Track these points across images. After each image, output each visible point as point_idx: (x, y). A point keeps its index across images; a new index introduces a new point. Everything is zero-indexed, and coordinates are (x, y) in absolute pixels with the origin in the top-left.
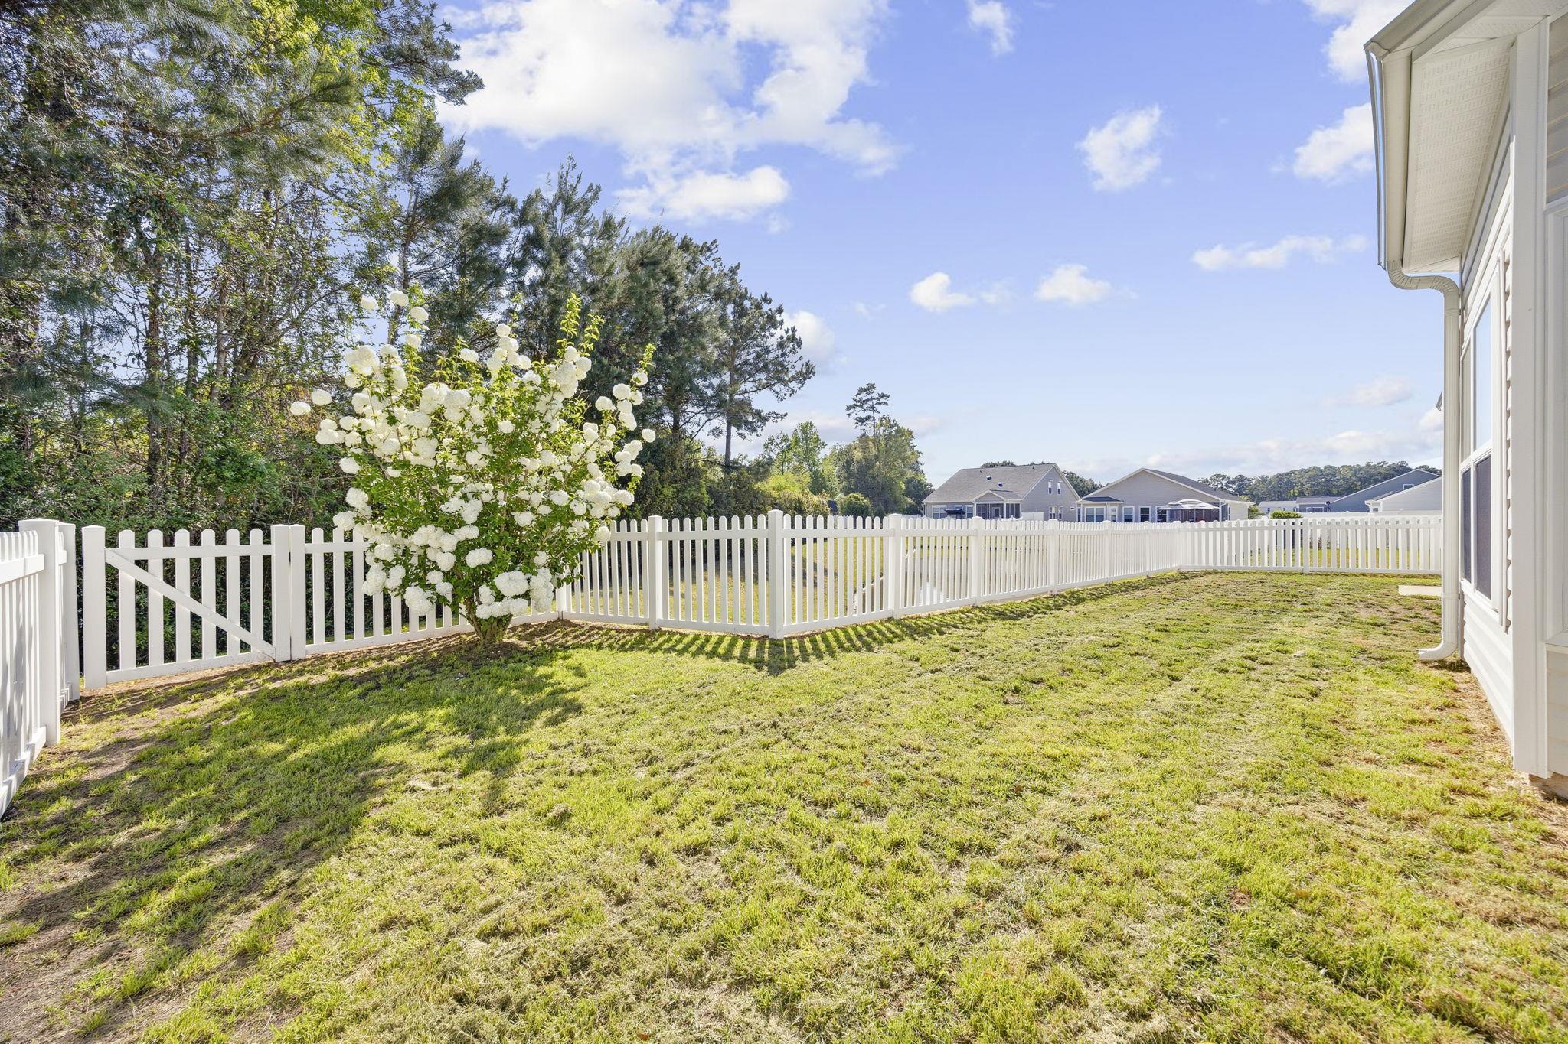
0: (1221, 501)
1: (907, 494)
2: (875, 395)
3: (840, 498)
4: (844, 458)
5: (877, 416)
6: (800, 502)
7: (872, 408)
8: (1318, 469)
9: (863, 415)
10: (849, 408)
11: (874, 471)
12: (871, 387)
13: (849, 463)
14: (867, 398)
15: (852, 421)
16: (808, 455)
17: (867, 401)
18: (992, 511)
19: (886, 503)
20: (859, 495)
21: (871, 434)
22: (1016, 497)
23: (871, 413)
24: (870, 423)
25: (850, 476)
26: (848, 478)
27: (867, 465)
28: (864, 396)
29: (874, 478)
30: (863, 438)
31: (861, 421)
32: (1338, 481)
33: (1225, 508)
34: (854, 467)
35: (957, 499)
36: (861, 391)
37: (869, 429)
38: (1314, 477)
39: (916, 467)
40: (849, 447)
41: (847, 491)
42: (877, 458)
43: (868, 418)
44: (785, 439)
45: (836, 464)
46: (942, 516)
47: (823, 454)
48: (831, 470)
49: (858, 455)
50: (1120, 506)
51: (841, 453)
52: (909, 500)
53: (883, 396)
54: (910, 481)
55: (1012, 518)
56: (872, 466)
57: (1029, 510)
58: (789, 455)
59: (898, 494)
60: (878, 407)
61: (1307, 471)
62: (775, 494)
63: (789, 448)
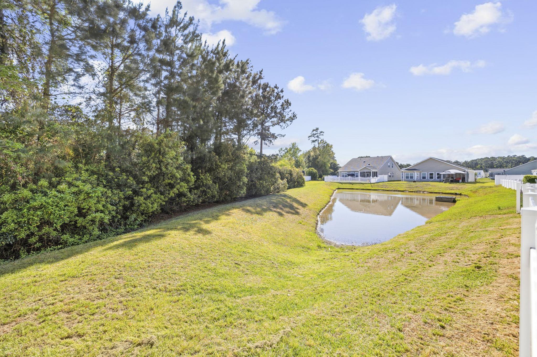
0: (466, 170)
1: (331, 168)
2: (319, 132)
3: (306, 170)
4: (308, 155)
5: (320, 140)
6: (291, 171)
7: (318, 137)
8: (488, 158)
9: (314, 139)
10: (309, 137)
11: (319, 160)
12: (317, 129)
13: (309, 157)
14: (316, 133)
15: (310, 141)
16: (294, 154)
17: (316, 134)
18: (366, 175)
19: (323, 171)
20: (313, 169)
21: (317, 146)
22: (376, 169)
23: (317, 139)
24: (317, 142)
25: (310, 161)
26: (308, 162)
27: (316, 158)
28: (315, 132)
29: (318, 162)
30: (314, 148)
31: (313, 141)
32: (495, 163)
33: (468, 173)
34: (311, 158)
35: (351, 169)
36: (314, 130)
37: (316, 143)
38: (487, 161)
39: (333, 158)
40: (309, 151)
41: (308, 167)
42: (319, 155)
43: (316, 140)
44: (286, 149)
45: (304, 157)
46: (346, 176)
47: (299, 154)
48: (303, 160)
49: (312, 154)
50: (420, 173)
51: (306, 153)
52: (332, 170)
53: (321, 132)
54: (332, 163)
55: (375, 177)
56: (318, 158)
57: (381, 174)
58: (288, 154)
59: (327, 168)
60: (319, 136)
61: (484, 159)
62: (280, 168)
63: (287, 152)
